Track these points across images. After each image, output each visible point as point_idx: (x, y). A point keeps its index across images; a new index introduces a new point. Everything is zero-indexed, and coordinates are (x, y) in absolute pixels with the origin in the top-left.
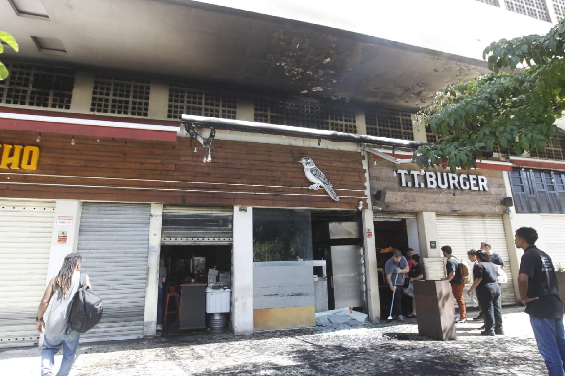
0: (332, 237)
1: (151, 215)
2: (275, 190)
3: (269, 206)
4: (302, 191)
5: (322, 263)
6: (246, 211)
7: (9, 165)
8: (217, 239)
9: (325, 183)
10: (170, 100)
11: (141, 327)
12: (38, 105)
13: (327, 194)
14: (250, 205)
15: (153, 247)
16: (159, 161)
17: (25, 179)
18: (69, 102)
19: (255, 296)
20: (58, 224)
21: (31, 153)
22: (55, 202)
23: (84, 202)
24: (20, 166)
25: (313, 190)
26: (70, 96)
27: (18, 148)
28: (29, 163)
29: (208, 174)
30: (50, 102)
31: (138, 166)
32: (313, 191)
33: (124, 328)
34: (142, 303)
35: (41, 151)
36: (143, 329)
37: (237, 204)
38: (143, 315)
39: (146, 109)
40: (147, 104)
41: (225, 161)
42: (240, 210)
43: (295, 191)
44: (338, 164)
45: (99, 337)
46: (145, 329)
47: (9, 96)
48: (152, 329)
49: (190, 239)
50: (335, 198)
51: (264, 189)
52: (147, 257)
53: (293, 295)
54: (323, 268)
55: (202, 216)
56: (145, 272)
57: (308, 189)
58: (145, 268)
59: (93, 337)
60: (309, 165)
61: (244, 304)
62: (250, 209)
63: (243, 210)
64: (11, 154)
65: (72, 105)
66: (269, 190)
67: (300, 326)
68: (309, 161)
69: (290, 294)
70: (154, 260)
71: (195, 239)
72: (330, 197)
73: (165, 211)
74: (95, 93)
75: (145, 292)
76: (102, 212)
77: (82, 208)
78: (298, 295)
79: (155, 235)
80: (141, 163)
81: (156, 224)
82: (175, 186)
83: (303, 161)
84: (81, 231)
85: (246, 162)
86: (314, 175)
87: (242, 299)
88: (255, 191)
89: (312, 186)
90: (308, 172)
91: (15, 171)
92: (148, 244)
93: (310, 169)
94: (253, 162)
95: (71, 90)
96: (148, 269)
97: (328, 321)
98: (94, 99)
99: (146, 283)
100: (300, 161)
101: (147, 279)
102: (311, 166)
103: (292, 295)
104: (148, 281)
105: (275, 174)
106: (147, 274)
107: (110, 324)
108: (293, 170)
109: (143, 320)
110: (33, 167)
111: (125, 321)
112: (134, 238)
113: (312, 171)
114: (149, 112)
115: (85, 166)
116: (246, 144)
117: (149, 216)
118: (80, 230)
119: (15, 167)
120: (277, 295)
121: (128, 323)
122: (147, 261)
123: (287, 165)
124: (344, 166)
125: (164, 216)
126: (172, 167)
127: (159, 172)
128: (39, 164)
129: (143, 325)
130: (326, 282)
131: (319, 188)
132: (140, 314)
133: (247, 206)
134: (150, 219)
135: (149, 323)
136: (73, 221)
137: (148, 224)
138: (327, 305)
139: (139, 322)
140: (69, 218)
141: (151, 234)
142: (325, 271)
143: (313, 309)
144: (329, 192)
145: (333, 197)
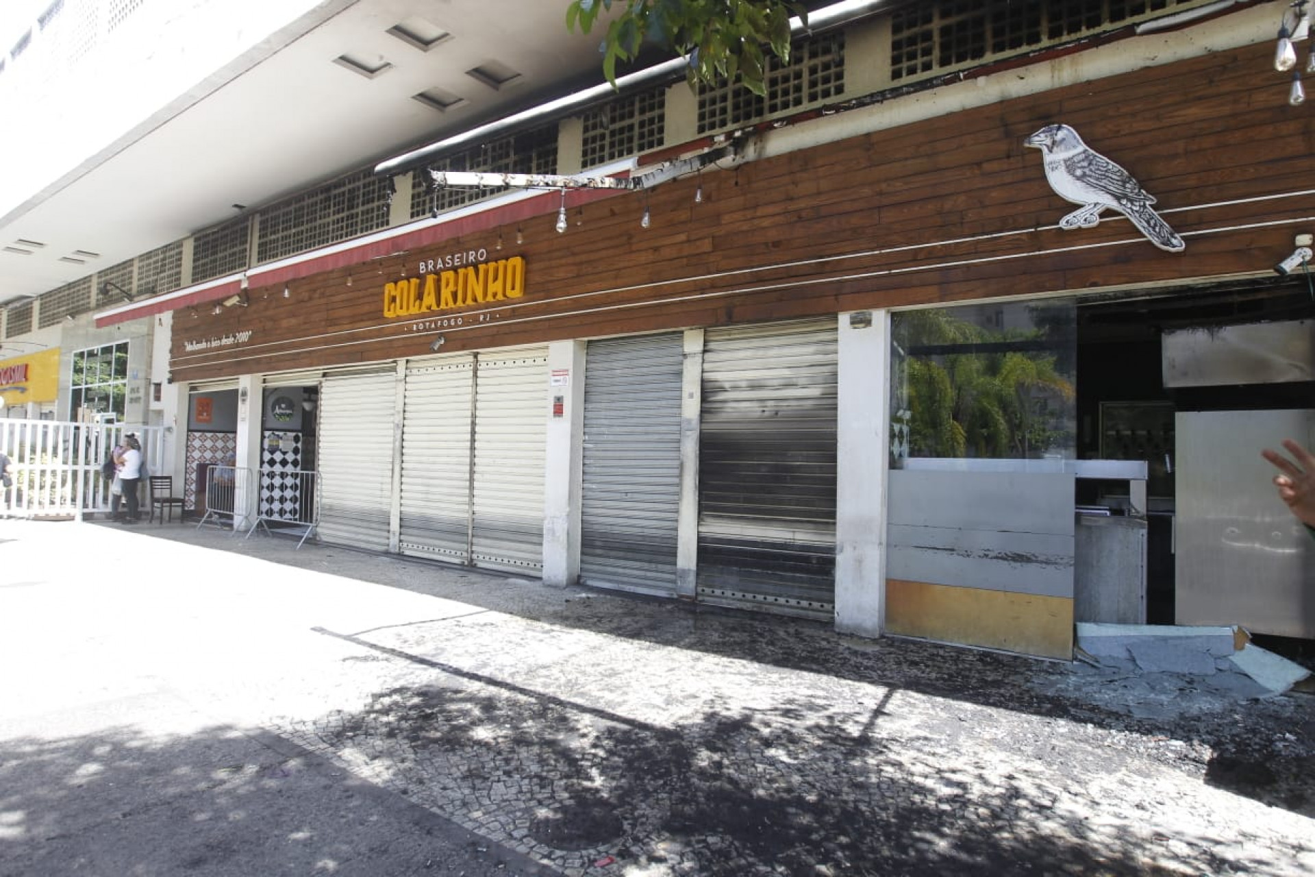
0: (1171, 381)
1: (685, 356)
2: (946, 254)
3: (930, 301)
4: (1036, 241)
5: (1132, 470)
6: (868, 322)
7: (496, 294)
9: (1125, 196)
11: (673, 577)
14: (877, 306)
15: (689, 421)
16: (683, 237)
17: (516, 313)
18: (555, 162)
19: (891, 546)
20: (554, 384)
21: (514, 268)
22: (547, 348)
23: (589, 342)
24: (504, 295)
25: (1080, 229)
26: (555, 151)
27: (501, 266)
28: (513, 288)
29: (776, 244)
31: (651, 256)
32: (1079, 234)
33: (649, 574)
34: (673, 532)
35: (527, 263)
36: (674, 582)
37: (844, 310)
38: (675, 555)
39: (662, 130)
40: (661, 118)
41: (815, 202)
42: (854, 322)
43: (1016, 245)
44: (1194, 112)
45: (616, 582)
46: (679, 583)
48: (689, 584)
50: (1168, 243)
51: (915, 258)
52: (679, 441)
53: (1002, 558)
54: (1133, 486)
56: (676, 471)
58: (677, 463)
59: (610, 581)
60: (1063, 147)
61: (859, 562)
62: (880, 318)
63: (860, 321)
64: (496, 278)
65: (558, 166)
66: (931, 256)
67: (1017, 650)
68: (1060, 135)
69: (991, 554)
70: (690, 449)
72: (1149, 242)
74: (586, 130)
75: (677, 512)
76: (613, 357)
77: (587, 353)
78: (1019, 558)
79: (691, 396)
80: (656, 249)
81: (692, 373)
82: (713, 286)
83: (1040, 140)
84: (588, 395)
85: (866, 191)
86: (1078, 178)
87: (855, 548)
88: (890, 266)
89: (1069, 217)
90: (1056, 173)
91: (502, 303)
92: (680, 415)
93: (1065, 161)
94: (884, 186)
95: (556, 140)
96: (681, 466)
97: (1124, 655)
98: (585, 142)
99: (679, 494)
100: (1027, 145)
101: (680, 485)
102: (1067, 149)
103: (996, 558)
104: (681, 489)
105: (948, 205)
106: (680, 476)
107: (629, 563)
108: (1008, 178)
109: (675, 564)
110: (519, 292)
111: (650, 562)
112: (659, 403)
113: (1070, 166)
114: (665, 133)
115: (578, 276)
116: (867, 141)
117: (681, 358)
118: (586, 393)
119: (500, 297)
120: (952, 550)
121: (653, 566)
122: (679, 450)
123: (987, 167)
124: (1227, 110)
126: (706, 246)
127: (685, 260)
128: (524, 285)
129: (674, 573)
130: (1145, 531)
131: (1096, 221)
132: (670, 551)
133: (870, 310)
134: (682, 364)
135: (685, 572)
136: (569, 378)
137: (679, 374)
138: (1142, 607)
139: (668, 567)
140: (564, 372)
141: (685, 394)
142: (1138, 497)
143: (1066, 609)
144: (1140, 225)
145: (1156, 242)
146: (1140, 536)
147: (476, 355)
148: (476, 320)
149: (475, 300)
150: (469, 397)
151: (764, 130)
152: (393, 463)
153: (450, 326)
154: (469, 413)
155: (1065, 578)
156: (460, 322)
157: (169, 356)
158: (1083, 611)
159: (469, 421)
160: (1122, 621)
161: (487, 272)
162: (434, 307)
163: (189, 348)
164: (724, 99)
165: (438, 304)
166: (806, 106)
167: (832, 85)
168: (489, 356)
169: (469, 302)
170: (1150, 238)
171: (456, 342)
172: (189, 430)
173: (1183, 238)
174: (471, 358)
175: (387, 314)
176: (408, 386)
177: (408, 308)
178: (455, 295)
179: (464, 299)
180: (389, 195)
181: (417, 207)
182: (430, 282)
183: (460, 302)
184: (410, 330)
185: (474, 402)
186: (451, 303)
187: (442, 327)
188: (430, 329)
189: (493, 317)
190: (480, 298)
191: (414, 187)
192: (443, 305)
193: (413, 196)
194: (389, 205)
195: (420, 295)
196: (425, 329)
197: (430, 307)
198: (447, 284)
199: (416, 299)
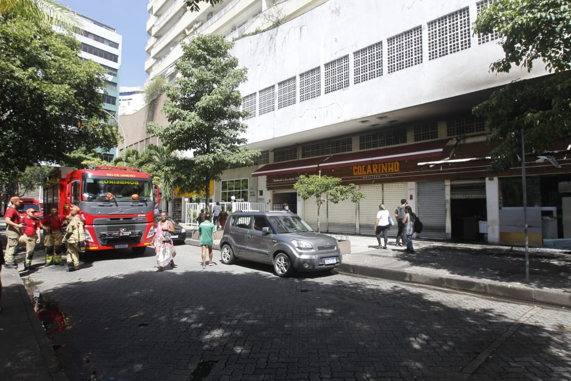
0: (561, 191)
1: (445, 185)
3: (507, 175)
4: (530, 164)
5: (553, 209)
6: (493, 180)
7: (391, 170)
8: (478, 195)
10: (448, 127)
12: (396, 144)
13: (551, 164)
14: (495, 176)
15: (447, 200)
17: (396, 175)
18: (406, 139)
19: (501, 225)
20: (410, 192)
21: (397, 165)
22: (407, 183)
23: (418, 182)
24: (394, 171)
26: (406, 137)
27: (392, 163)
28: (396, 169)
30: (400, 141)
32: (539, 163)
33: (438, 235)
34: (444, 225)
35: (400, 164)
36: (445, 236)
37: (487, 177)
38: (445, 230)
39: (437, 134)
40: (437, 132)
42: (490, 179)
46: (447, 236)
47: (387, 142)
48: (450, 236)
49: (465, 196)
50: (558, 166)
52: (445, 205)
54: (554, 212)
55: (470, 184)
57: (535, 163)
61: (493, 229)
62: (496, 179)
63: (491, 179)
64: (391, 166)
65: (408, 140)
70: (448, 206)
71: (467, 196)
72: (554, 166)
73: (452, 183)
74: (415, 132)
76: (425, 185)
77: (418, 185)
78: (529, 227)
79: (448, 194)
81: (448, 189)
84: (418, 194)
87: (492, 226)
89: (538, 160)
91: (393, 173)
92: (445, 199)
95: (406, 134)
96: (446, 210)
97: (553, 243)
98: (415, 135)
99: (446, 216)
106: (446, 212)
107: (432, 232)
110: (398, 170)
111: (438, 232)
112: (439, 196)
114: (439, 136)
115: (415, 167)
119: (392, 171)
120: (515, 226)
122: (445, 206)
125: (451, 185)
128: (400, 168)
131: (543, 161)
132: (443, 229)
133: (493, 177)
134: (445, 187)
135: (448, 234)
136: (414, 190)
137: (444, 190)
138: (557, 235)
139: (444, 233)
140: (413, 189)
141: (446, 194)
142: (555, 214)
143: (540, 236)
144: (552, 163)
145: (555, 166)
146: (556, 221)
147: (383, 185)
148: (384, 176)
149: (384, 171)
150: (381, 195)
151: (465, 138)
152: (356, 211)
153: (376, 178)
154: (381, 199)
155: (540, 230)
156: (379, 176)
157: (266, 183)
158: (544, 236)
160: (552, 238)
161: (388, 165)
162: (371, 173)
163: (275, 181)
164: (454, 129)
165: (372, 171)
166: (475, 133)
167: (482, 129)
168: (386, 185)
169: (383, 172)
170: (554, 165)
171: (377, 182)
172: (273, 204)
173: (561, 165)
174: (381, 185)
175: (354, 174)
177: (362, 172)
178: (378, 170)
179: (381, 171)
180: (351, 143)
181: (362, 147)
182: (369, 166)
183: (379, 172)
184: (362, 178)
185: (383, 196)
186: (377, 172)
187: (373, 178)
188: (369, 178)
189: (390, 176)
190: (386, 171)
191: (360, 142)
192: (374, 172)
193: (360, 144)
194: (351, 146)
195: (366, 170)
196: (367, 178)
197: (369, 173)
198: (375, 167)
199: (364, 170)
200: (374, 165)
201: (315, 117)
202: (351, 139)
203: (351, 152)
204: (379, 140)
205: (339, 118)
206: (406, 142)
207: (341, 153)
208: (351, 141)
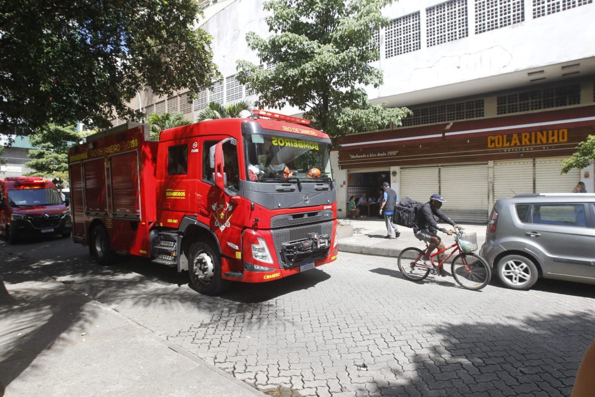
7: (553, 140)
12: (561, 105)
17: (562, 146)
18: (579, 99)
21: (563, 133)
24: (558, 141)
26: (579, 96)
27: (556, 131)
28: (563, 138)
30: (568, 102)
35: (569, 131)
47: (544, 104)
64: (553, 135)
65: (581, 101)
74: (594, 90)
91: (556, 143)
95: (579, 92)
110: (566, 139)
119: (556, 141)
128: (568, 138)
148: (541, 148)
149: (541, 141)
150: (532, 172)
152: (488, 194)
153: (525, 150)
154: (532, 177)
156: (532, 149)
157: (338, 160)
159: (532, 180)
161: (548, 133)
162: (518, 144)
163: (353, 157)
165: (521, 142)
168: (538, 160)
169: (539, 142)
171: (527, 156)
172: (348, 186)
174: (532, 160)
175: (489, 146)
176: (495, 169)
177: (503, 143)
178: (530, 141)
179: (536, 141)
180: (483, 106)
181: (500, 111)
182: (515, 136)
183: (533, 142)
184: (503, 151)
185: (534, 174)
186: (528, 143)
187: (521, 150)
188: (514, 151)
189: (550, 148)
190: (544, 141)
191: (498, 104)
192: (523, 143)
193: (498, 108)
194: (483, 110)
195: (509, 140)
196: (511, 151)
197: (515, 144)
198: (526, 136)
199: (507, 142)
200: (523, 135)
201: (459, 67)
202: (483, 100)
203: (481, 118)
204: (530, 101)
205: (504, 66)
206: (579, 103)
207: (465, 120)
208: (483, 103)
